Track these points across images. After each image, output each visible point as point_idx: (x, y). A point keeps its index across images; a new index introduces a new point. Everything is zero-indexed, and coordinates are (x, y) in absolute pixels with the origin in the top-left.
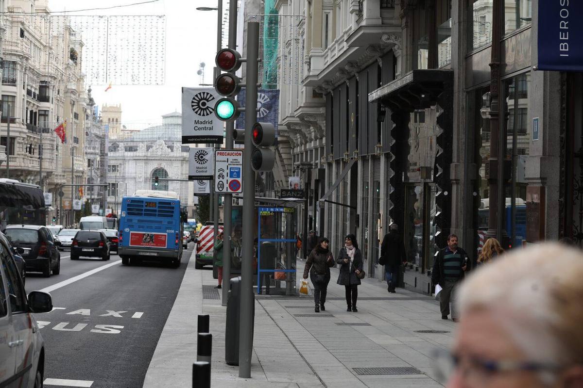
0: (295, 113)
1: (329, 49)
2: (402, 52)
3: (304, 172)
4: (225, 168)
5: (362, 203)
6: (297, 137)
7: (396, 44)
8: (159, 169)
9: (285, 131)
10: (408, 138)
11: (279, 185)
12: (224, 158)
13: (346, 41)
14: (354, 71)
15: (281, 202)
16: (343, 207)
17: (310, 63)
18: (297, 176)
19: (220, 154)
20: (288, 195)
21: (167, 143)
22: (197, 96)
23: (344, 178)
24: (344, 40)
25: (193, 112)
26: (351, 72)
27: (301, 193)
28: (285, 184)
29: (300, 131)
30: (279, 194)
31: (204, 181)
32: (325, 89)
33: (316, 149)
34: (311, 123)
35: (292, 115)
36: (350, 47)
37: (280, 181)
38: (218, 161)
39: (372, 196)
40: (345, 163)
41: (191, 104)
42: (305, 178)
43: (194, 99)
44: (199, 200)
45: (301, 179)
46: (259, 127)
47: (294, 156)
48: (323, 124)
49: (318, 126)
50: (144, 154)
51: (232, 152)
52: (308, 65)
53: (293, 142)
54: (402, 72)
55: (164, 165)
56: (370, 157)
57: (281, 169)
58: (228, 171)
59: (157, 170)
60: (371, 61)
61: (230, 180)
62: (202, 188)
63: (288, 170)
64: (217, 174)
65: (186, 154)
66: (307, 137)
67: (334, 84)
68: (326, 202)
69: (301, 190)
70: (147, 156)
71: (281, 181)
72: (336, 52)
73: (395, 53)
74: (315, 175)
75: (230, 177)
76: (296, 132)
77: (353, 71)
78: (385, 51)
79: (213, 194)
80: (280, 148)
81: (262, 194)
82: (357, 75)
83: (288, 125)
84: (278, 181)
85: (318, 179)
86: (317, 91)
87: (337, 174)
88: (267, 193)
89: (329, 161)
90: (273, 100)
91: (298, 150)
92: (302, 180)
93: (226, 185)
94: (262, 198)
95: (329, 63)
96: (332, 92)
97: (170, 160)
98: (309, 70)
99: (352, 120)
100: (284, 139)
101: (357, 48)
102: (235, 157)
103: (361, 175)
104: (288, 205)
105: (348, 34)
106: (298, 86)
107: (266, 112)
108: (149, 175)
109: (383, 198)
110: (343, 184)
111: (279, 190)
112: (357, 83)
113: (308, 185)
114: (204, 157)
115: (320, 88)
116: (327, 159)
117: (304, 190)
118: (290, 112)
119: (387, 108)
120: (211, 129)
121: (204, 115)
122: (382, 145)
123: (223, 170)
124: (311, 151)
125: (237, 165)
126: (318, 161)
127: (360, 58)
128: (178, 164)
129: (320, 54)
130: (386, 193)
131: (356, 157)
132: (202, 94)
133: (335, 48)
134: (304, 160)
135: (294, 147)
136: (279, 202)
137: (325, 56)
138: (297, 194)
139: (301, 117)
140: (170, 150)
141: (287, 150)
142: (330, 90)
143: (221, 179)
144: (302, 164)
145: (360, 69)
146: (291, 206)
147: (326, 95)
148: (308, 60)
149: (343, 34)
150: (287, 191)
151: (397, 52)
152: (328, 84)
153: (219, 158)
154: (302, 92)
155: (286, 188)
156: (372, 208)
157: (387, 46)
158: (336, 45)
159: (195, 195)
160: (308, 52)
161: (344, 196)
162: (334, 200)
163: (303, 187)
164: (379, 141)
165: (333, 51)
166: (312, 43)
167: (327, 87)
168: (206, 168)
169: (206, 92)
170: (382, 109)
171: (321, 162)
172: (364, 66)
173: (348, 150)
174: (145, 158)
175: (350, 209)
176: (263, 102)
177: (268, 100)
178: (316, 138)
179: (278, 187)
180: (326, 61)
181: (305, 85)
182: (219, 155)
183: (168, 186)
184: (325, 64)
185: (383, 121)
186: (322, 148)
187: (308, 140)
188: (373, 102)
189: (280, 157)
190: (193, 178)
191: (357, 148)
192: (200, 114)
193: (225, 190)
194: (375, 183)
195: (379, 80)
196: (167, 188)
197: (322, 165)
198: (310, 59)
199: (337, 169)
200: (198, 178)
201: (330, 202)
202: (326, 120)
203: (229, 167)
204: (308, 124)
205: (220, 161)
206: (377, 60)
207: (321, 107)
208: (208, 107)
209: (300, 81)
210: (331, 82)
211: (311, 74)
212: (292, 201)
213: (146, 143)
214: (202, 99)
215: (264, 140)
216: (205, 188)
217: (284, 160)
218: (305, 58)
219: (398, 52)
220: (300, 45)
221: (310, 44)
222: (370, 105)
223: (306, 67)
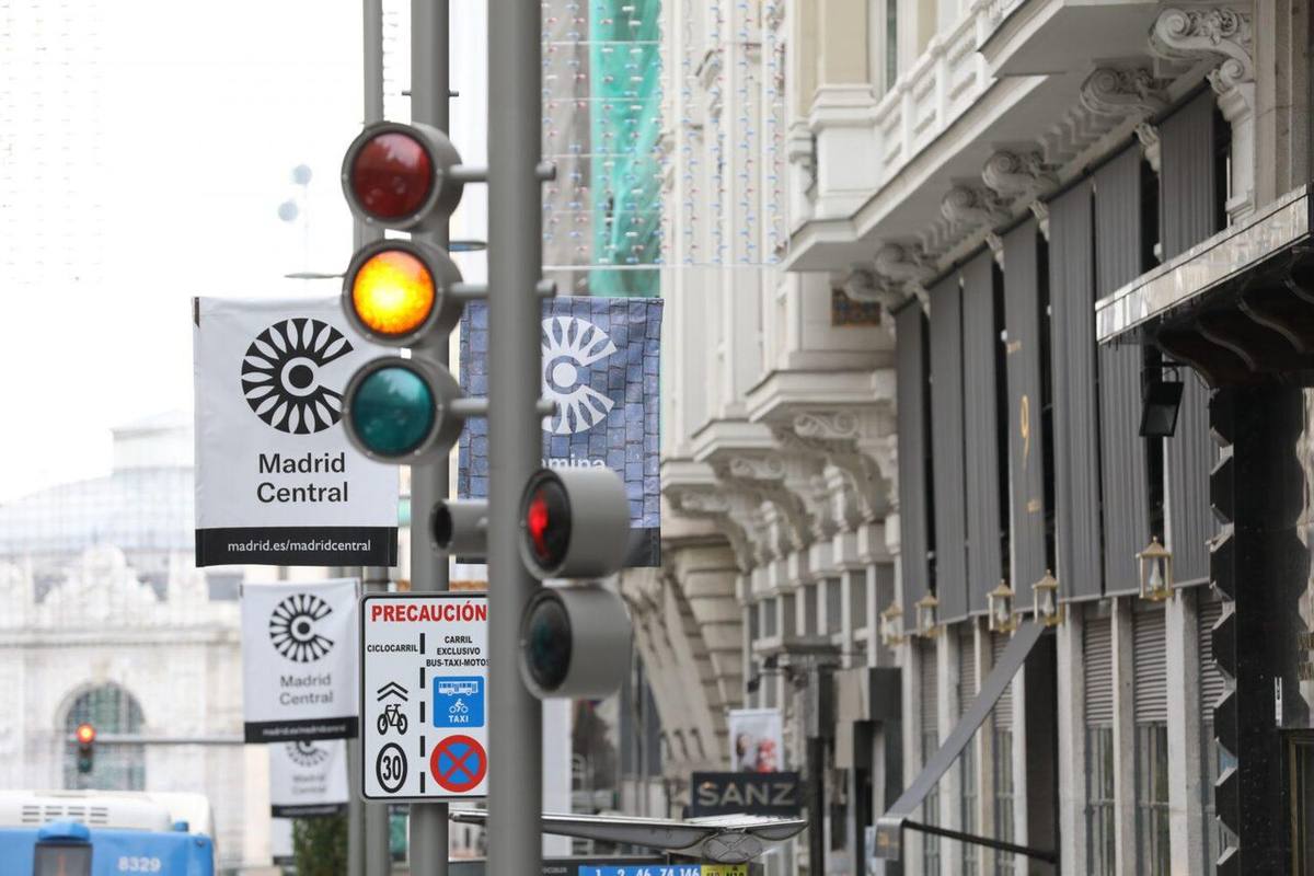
0: (752, 403)
1: (902, 91)
2: (1257, 94)
3: (802, 684)
4: (410, 681)
5: (1084, 834)
6: (761, 517)
7: (1224, 57)
8: (98, 692)
9: (706, 490)
10: (1297, 514)
11: (685, 750)
12: (407, 632)
13: (980, 50)
14: (1027, 195)
15: (690, 837)
16: (991, 851)
17: (814, 157)
18: (771, 703)
19: (388, 613)
20: (727, 798)
21: (135, 559)
22: (265, 337)
23: (993, 711)
24: (973, 42)
25: (253, 417)
26: (1010, 201)
27: (788, 787)
28: (711, 745)
29: (775, 489)
30: (686, 797)
31: (316, 744)
32: (891, 284)
33: (858, 574)
34: (830, 450)
35: (736, 412)
36: (1004, 76)
37: (686, 733)
38: (375, 648)
39: (1131, 796)
40: (995, 639)
41: (238, 377)
42: (806, 717)
43: (253, 351)
44: (296, 835)
45: (787, 718)
46: (554, 487)
47: (754, 609)
48: (886, 450)
49: (862, 462)
50: (19, 620)
51: (445, 602)
52: (806, 167)
53: (744, 539)
54: (1257, 192)
55: (125, 671)
56: (1115, 606)
57: (690, 671)
58: (427, 695)
59: (87, 695)
60: (1107, 144)
61: (436, 736)
62: (311, 778)
63: (727, 678)
64: (374, 710)
65: (227, 612)
66: (812, 517)
67: (935, 257)
68: (910, 834)
69: (790, 776)
70: (37, 631)
71: (695, 732)
72: (937, 101)
73: (1221, 102)
74: (854, 702)
75: (437, 724)
76: (755, 491)
77: (1022, 193)
78: (1178, 90)
79: (363, 807)
80: (681, 575)
81: (603, 796)
82: (1040, 211)
83: (720, 460)
84: (678, 733)
85: (867, 716)
86: (853, 293)
87: (960, 690)
88: (629, 791)
89: (919, 632)
90: (635, 348)
91: (767, 580)
92: (793, 727)
93: (418, 765)
94: (604, 817)
95: (904, 159)
96: (923, 296)
97: (155, 644)
98: (811, 192)
99: (1025, 431)
100: (703, 527)
101: (1034, 82)
102: (459, 628)
103: (1074, 696)
104: (717, 849)
105: (993, 13)
106: (760, 272)
107: (600, 408)
108: (49, 717)
109: (1184, 807)
110: (989, 738)
111: (686, 775)
112: (1042, 248)
113: (821, 746)
114: (316, 628)
115: (868, 278)
116: (909, 621)
117: (805, 776)
118: (728, 397)
119: (1188, 370)
120: (340, 495)
121: (302, 429)
122: (1168, 549)
123: (401, 692)
124: (833, 582)
125: (467, 662)
126: (867, 633)
127: (1057, 130)
128: (193, 662)
129: (862, 115)
130: (1196, 780)
131: (1047, 608)
132: (292, 330)
133: (933, 82)
134: (801, 629)
135: (752, 565)
136: (678, 839)
137: (884, 125)
138: (773, 793)
139: (780, 421)
140: (147, 593)
141: (716, 582)
142: (913, 287)
143: (392, 734)
144: (793, 649)
145: (1057, 181)
146: (737, 857)
147: (895, 312)
148: (807, 147)
149: (968, 14)
150: (721, 780)
151: (1230, 94)
152: (902, 260)
153: (379, 631)
154: (782, 301)
155: (719, 767)
156: (1132, 855)
157: (1185, 69)
158: (940, 69)
159: (277, 811)
160: (805, 107)
161: (997, 802)
162: (948, 819)
163: (799, 760)
164: (1157, 527)
165: (921, 98)
166: (822, 64)
167: (897, 273)
168: (327, 680)
169: (311, 316)
170: (1168, 376)
171: (879, 637)
172: (1070, 171)
173: (1006, 577)
174: (28, 638)
175: (1030, 866)
176: (584, 360)
177: (611, 348)
178: (854, 523)
179: (678, 765)
180: (891, 148)
181: (796, 268)
182: (380, 618)
183: (142, 774)
184: (888, 162)
185: (1171, 434)
186: (885, 568)
187: (817, 529)
188: (1120, 339)
189: (686, 613)
190: (267, 732)
191: (1051, 564)
192: (284, 426)
193: (411, 788)
194: (1144, 734)
195: (1150, 234)
196: (136, 781)
197: (884, 651)
198: (814, 140)
199: (961, 671)
200: (294, 731)
201: (930, 830)
202: (899, 432)
203: (431, 673)
204: (815, 454)
205: (389, 648)
206: (1135, 135)
207: (871, 369)
208: (321, 391)
209: (768, 247)
210: (919, 247)
211: (821, 212)
212: (737, 831)
213: (29, 565)
214: (292, 353)
215: (578, 550)
216: (322, 778)
217: (706, 631)
218: (790, 135)
219: (1239, 97)
220: (766, 75)
221: (815, 68)
222: (1108, 356)
223: (796, 177)
